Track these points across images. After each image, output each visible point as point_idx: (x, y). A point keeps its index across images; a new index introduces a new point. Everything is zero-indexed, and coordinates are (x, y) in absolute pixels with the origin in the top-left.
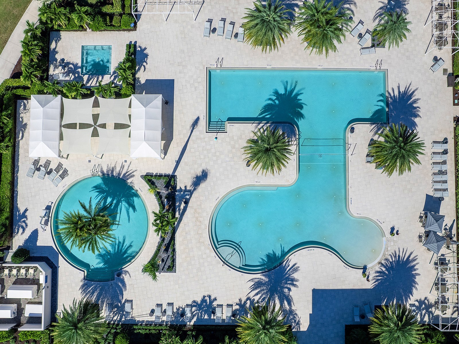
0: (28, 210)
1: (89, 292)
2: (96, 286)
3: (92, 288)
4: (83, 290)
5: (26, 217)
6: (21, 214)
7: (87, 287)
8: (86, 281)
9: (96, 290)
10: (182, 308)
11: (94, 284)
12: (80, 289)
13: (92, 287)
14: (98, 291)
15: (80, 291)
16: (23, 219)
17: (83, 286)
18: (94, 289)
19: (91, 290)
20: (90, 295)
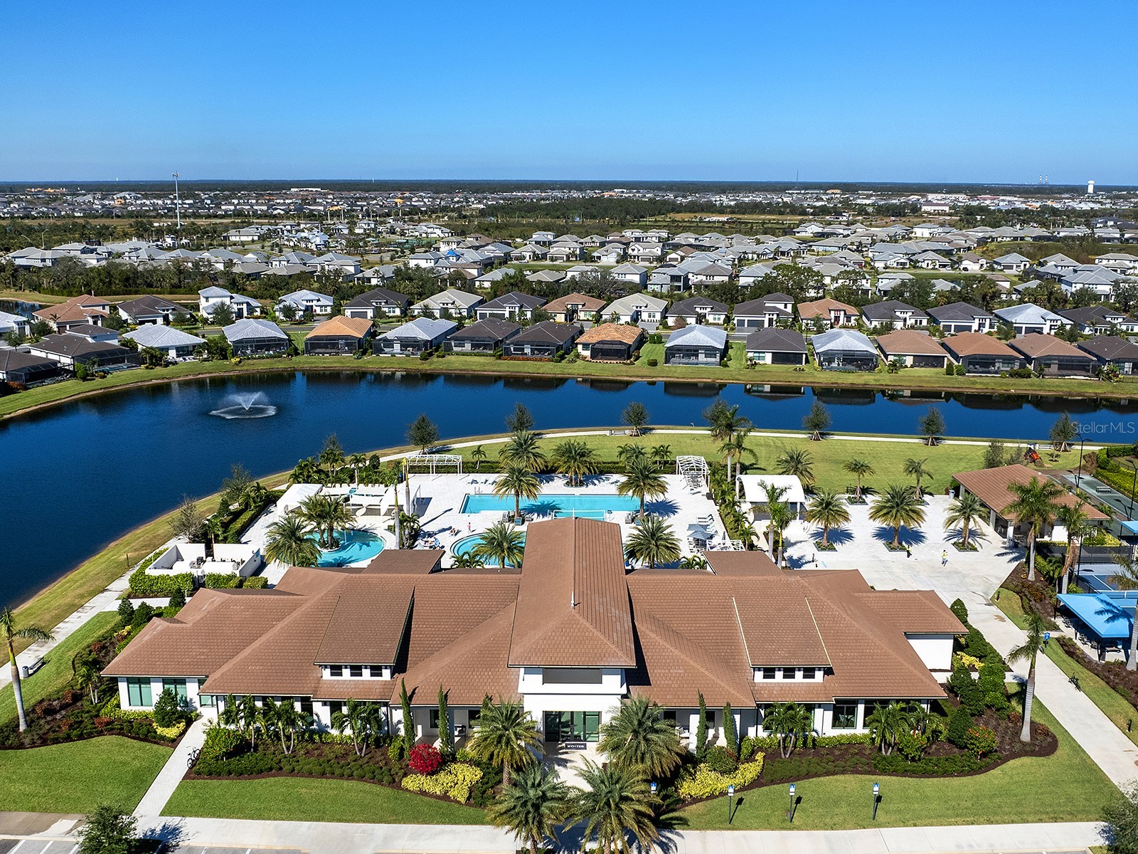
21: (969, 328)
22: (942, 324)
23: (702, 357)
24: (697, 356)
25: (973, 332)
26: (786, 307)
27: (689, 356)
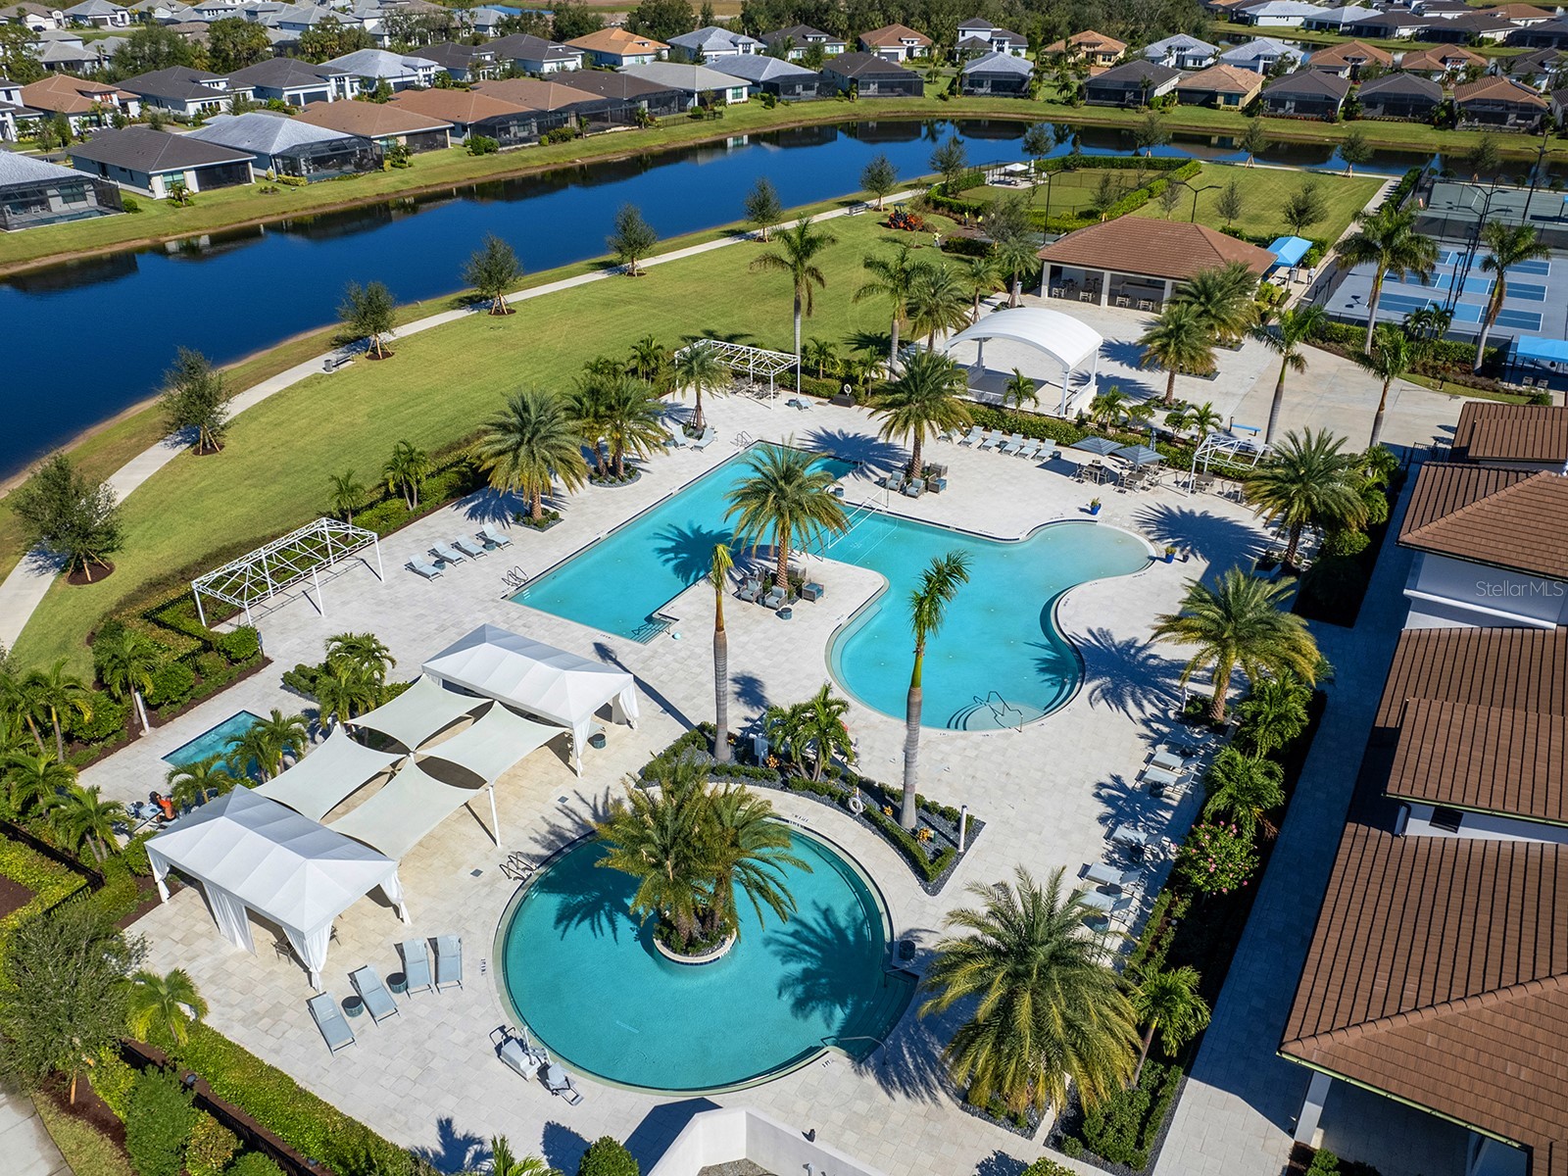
0: (449, 1122)
1: (917, 1066)
2: (910, 1038)
3: (911, 1053)
4: (902, 1085)
5: (469, 1141)
6: (443, 1153)
7: (897, 1065)
8: (871, 1059)
9: (925, 1043)
10: (1112, 852)
11: (897, 1039)
12: (889, 1094)
13: (905, 1052)
14: (934, 1039)
15: (900, 1096)
16: (469, 1156)
17: (884, 1080)
18: (917, 1048)
19: (915, 1060)
20: (933, 1072)
21: (323, 96)
22: (286, 93)
23: (57, 205)
24: (43, 203)
25: (330, 100)
26: (9, 97)
27: (25, 206)
